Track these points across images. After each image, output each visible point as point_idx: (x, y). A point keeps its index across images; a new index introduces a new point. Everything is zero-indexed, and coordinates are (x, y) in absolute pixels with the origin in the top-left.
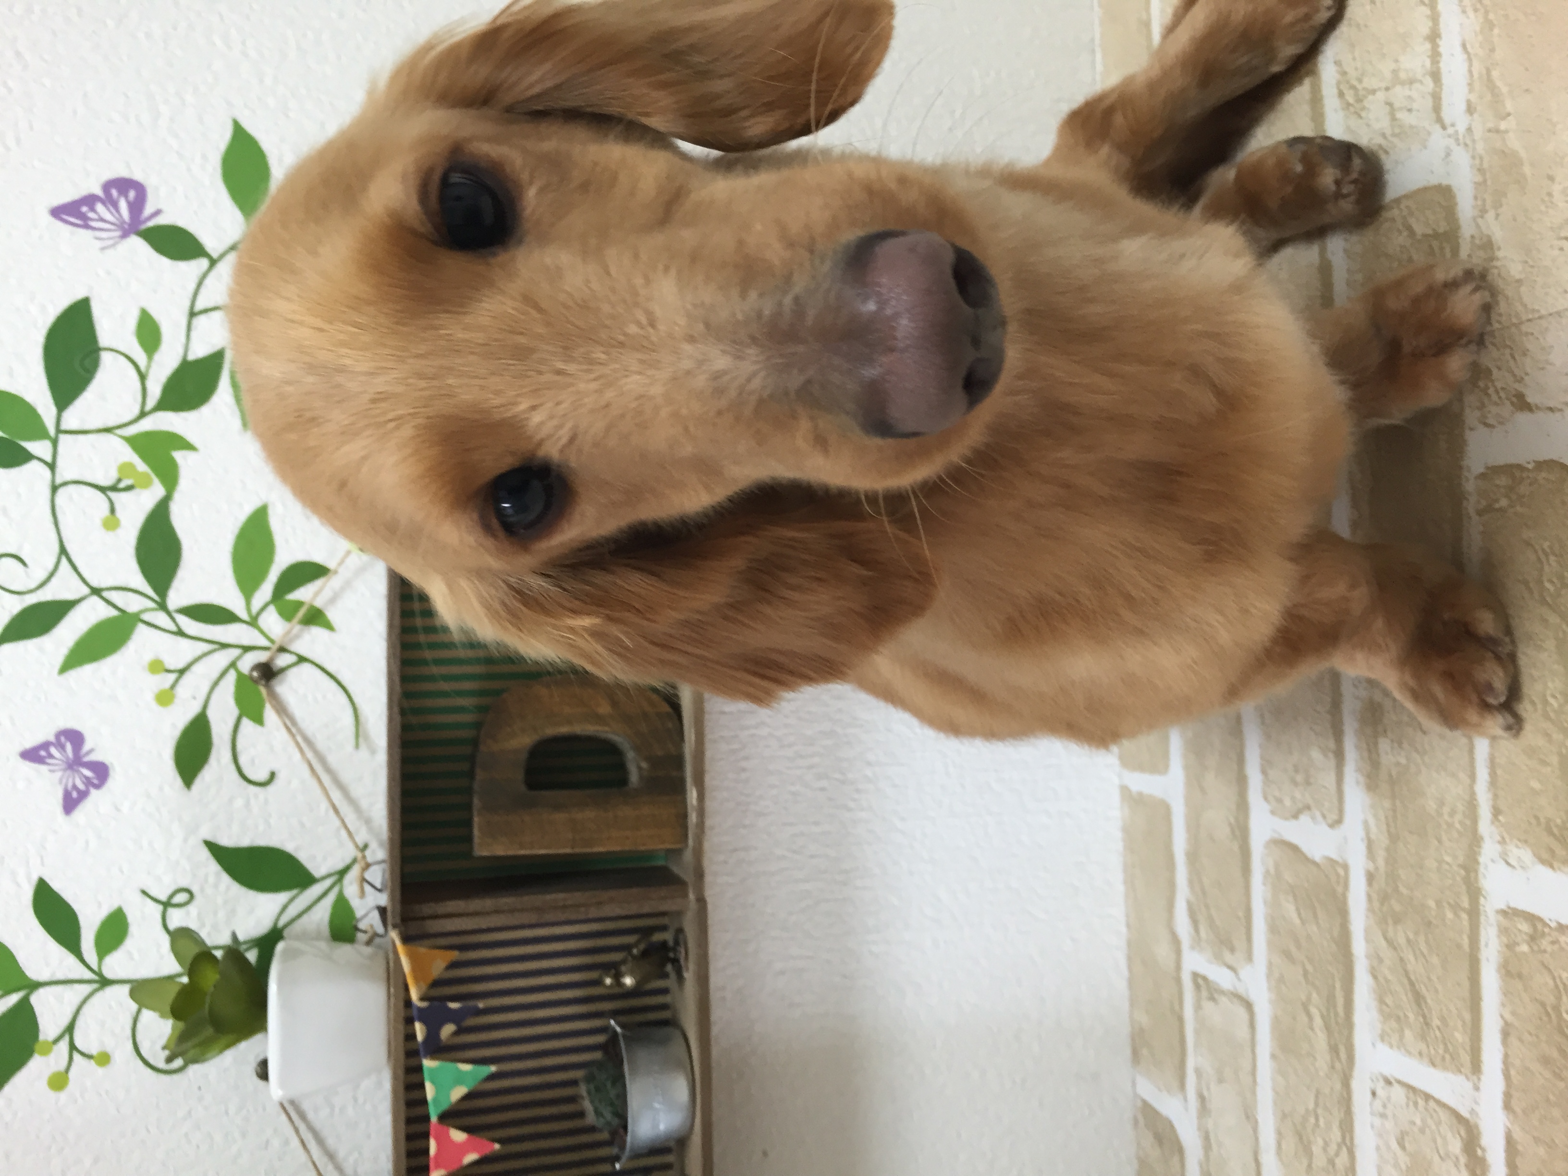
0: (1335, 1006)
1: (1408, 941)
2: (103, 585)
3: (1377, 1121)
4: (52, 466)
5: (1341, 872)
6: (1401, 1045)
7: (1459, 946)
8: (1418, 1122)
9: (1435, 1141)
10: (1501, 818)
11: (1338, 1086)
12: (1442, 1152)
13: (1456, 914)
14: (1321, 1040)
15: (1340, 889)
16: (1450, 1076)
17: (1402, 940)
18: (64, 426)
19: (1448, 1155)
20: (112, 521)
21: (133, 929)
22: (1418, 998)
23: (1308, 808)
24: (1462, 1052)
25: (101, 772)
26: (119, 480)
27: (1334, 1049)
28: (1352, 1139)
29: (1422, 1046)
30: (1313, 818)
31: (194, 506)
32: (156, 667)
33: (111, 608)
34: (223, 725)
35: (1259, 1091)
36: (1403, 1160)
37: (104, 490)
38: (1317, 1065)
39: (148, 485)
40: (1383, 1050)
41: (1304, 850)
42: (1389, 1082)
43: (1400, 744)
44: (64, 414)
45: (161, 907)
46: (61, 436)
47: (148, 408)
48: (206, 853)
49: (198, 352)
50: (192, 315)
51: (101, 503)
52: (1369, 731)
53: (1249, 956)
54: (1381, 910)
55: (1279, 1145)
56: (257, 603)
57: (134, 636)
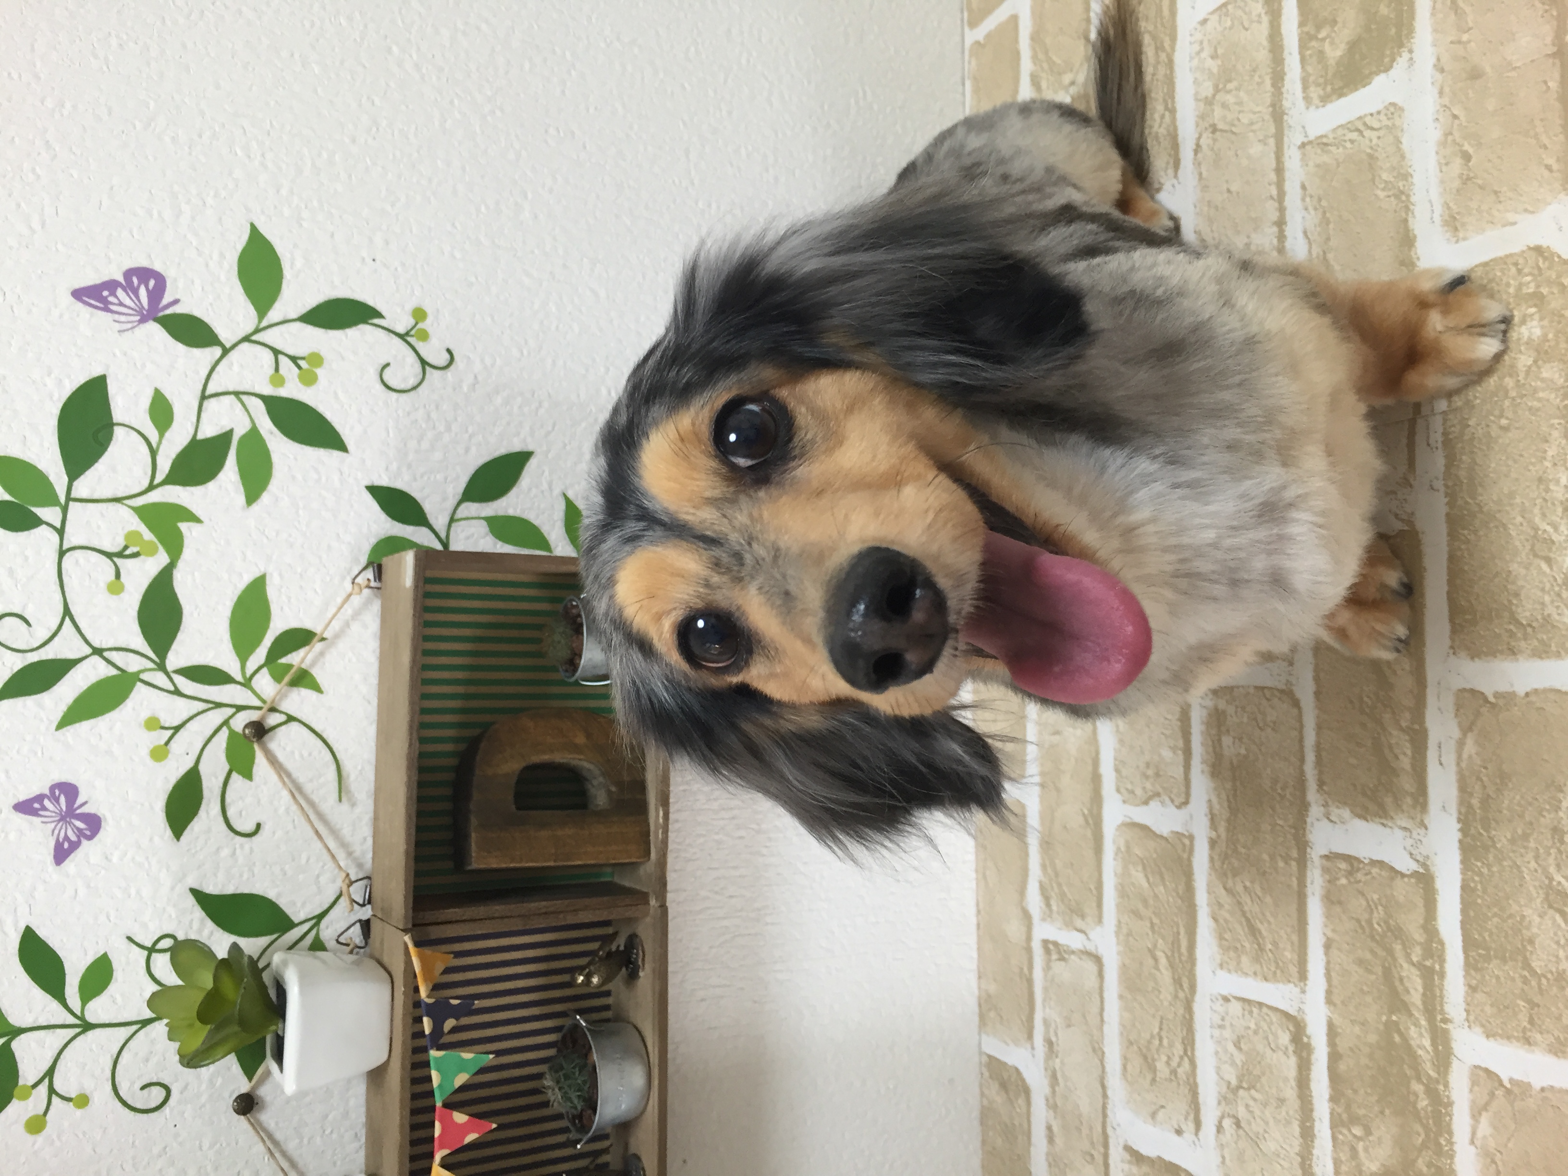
0: (1179, 947)
1: (1245, 887)
2: (104, 646)
3: (1217, 1032)
4: (61, 531)
5: (1187, 842)
6: (1239, 969)
7: (1289, 886)
8: (1253, 1026)
9: (1267, 1038)
10: (1325, 788)
11: (1181, 1011)
12: (1273, 1046)
13: (1286, 863)
14: (1165, 976)
15: (1185, 856)
16: (1281, 986)
17: (1239, 888)
18: (73, 495)
19: (1278, 1047)
20: (116, 585)
21: (118, 974)
22: (1253, 930)
23: (1158, 795)
24: (1291, 967)
25: (94, 824)
26: (126, 547)
27: (1178, 982)
28: (1193, 1050)
29: (1257, 967)
30: (1163, 803)
31: (196, 574)
32: (153, 724)
33: (110, 667)
34: (213, 779)
35: (1106, 1028)
36: (1239, 1058)
37: (109, 555)
38: (1162, 997)
39: (153, 552)
40: (1222, 974)
41: (1154, 829)
42: (1226, 999)
43: (1240, 739)
44: (75, 483)
45: (146, 953)
46: (71, 503)
47: (156, 481)
48: (191, 900)
49: (208, 431)
50: (204, 397)
51: (106, 567)
52: (1214, 732)
53: (1100, 920)
54: (1222, 868)
55: (1125, 1068)
56: (252, 666)
57: (132, 695)
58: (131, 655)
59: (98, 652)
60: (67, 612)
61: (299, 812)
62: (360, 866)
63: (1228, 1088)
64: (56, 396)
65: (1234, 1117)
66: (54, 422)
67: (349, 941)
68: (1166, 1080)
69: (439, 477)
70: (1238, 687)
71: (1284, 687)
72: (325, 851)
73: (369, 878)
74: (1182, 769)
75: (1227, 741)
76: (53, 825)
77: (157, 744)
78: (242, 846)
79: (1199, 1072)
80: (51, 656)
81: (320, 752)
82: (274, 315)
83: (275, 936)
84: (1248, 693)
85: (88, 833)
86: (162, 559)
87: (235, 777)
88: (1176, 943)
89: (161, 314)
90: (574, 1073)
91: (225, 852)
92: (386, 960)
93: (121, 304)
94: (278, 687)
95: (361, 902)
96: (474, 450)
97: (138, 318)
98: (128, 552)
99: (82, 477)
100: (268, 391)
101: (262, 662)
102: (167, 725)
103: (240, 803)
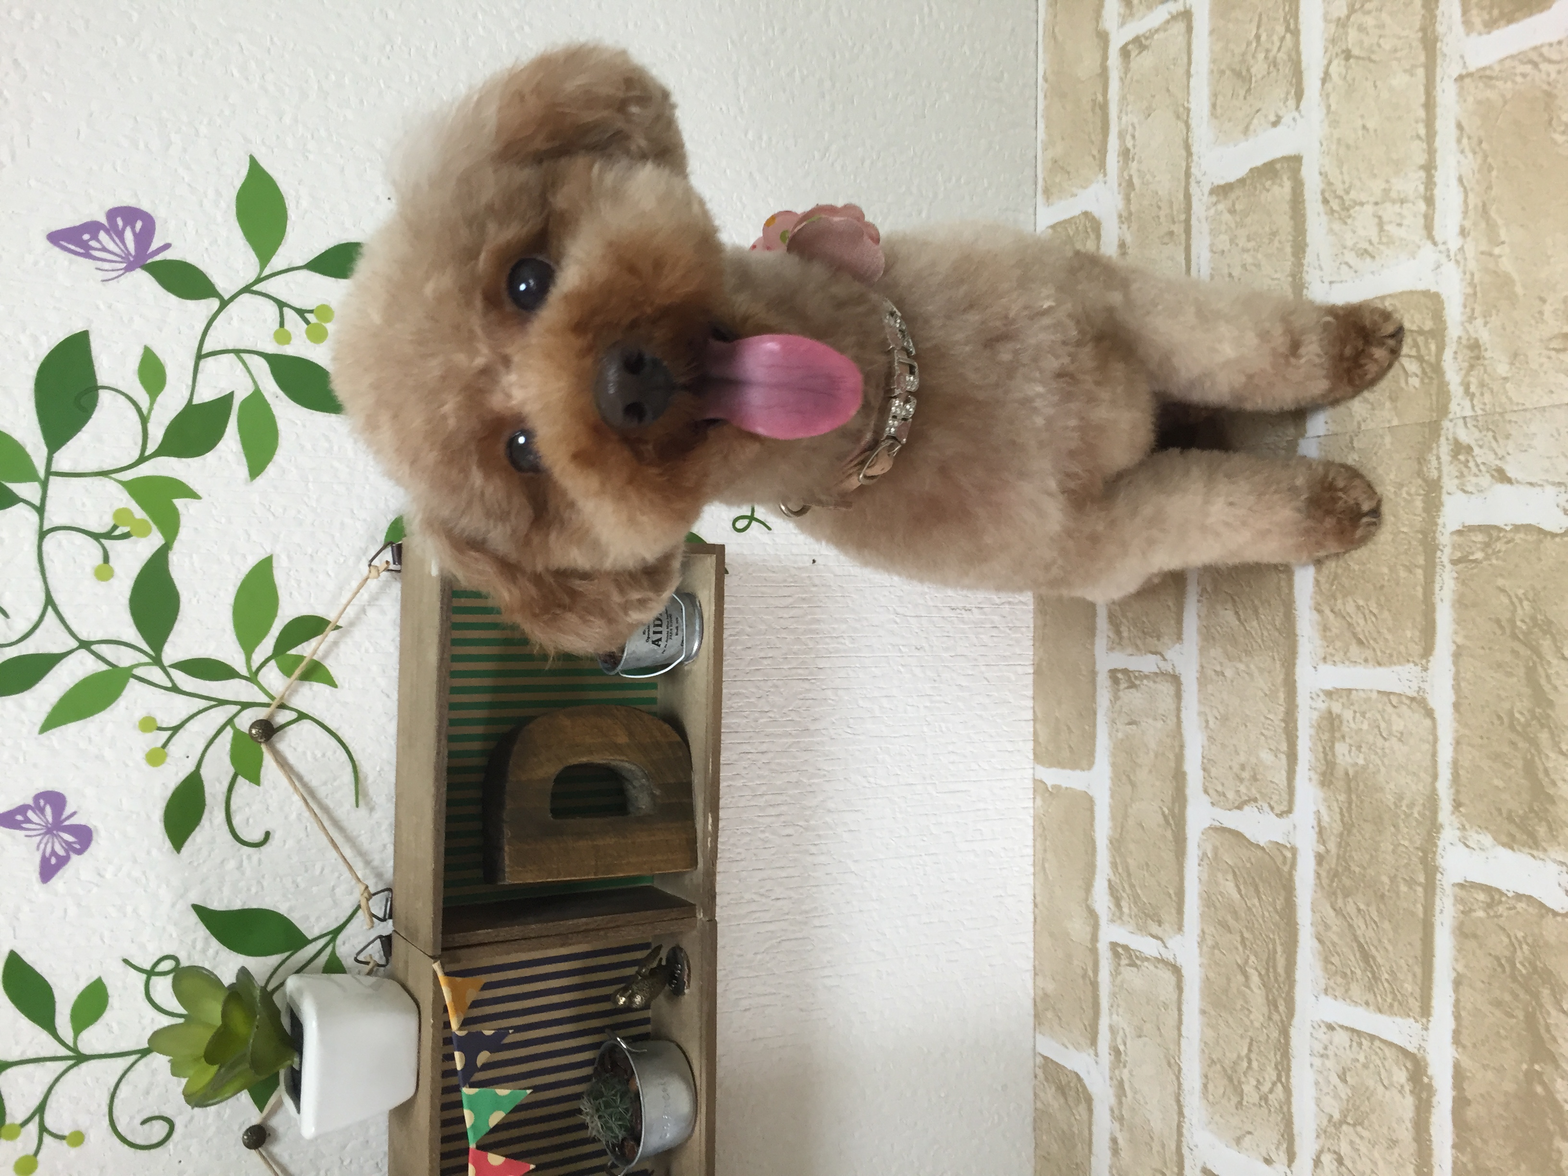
0: (1275, 968)
1: (1359, 910)
2: (93, 638)
3: (1317, 1062)
4: (41, 509)
5: (1289, 855)
6: (1346, 996)
7: (1413, 914)
8: (1362, 1059)
9: (1379, 1074)
10: (1461, 809)
11: (1275, 1034)
12: (1386, 1083)
13: (1410, 888)
14: (1257, 996)
15: (1286, 869)
16: (1398, 1020)
18: (54, 469)
19: (1392, 1085)
20: (105, 570)
21: (114, 1000)
22: (1366, 957)
23: (1255, 800)
24: (1411, 1000)
26: (115, 527)
27: (1272, 1004)
28: (1288, 1077)
29: (1370, 997)
30: (1259, 809)
31: (194, 556)
32: (148, 724)
33: (100, 662)
34: (217, 785)
35: (1183, 1042)
36: (1344, 1092)
37: (96, 536)
38: (1252, 1017)
39: (145, 532)
40: (1327, 1001)
41: (1248, 836)
42: (1331, 1027)
43: (1359, 748)
44: (56, 455)
45: (145, 976)
46: (52, 478)
47: (147, 453)
48: (194, 917)
49: (205, 394)
50: (200, 356)
51: (92, 551)
52: (1326, 736)
53: (1180, 928)
54: (1330, 886)
55: (1205, 1086)
56: (258, 658)
57: (125, 693)
58: (123, 648)
59: (85, 645)
60: (49, 601)
61: (312, 819)
62: (379, 875)
63: (1330, 1121)
64: (32, 357)
65: (1335, 1152)
66: (30, 385)
67: (368, 960)
68: (1254, 1105)
70: (1357, 690)
71: (1415, 695)
72: (340, 860)
73: (389, 890)
74: (1284, 774)
75: (1341, 748)
76: (39, 838)
77: (153, 747)
78: (249, 857)
79: (1294, 1100)
80: (31, 651)
81: (335, 752)
82: (278, 262)
83: (287, 954)
84: (1370, 699)
85: (78, 846)
86: (156, 540)
87: (240, 780)
88: (1271, 961)
89: (150, 261)
90: (615, 1101)
91: (231, 865)
92: (411, 984)
93: (104, 249)
94: (288, 681)
95: (381, 915)
97: (124, 265)
98: (117, 532)
99: (64, 448)
100: (272, 348)
101: (270, 653)
102: (164, 726)
103: (247, 809)
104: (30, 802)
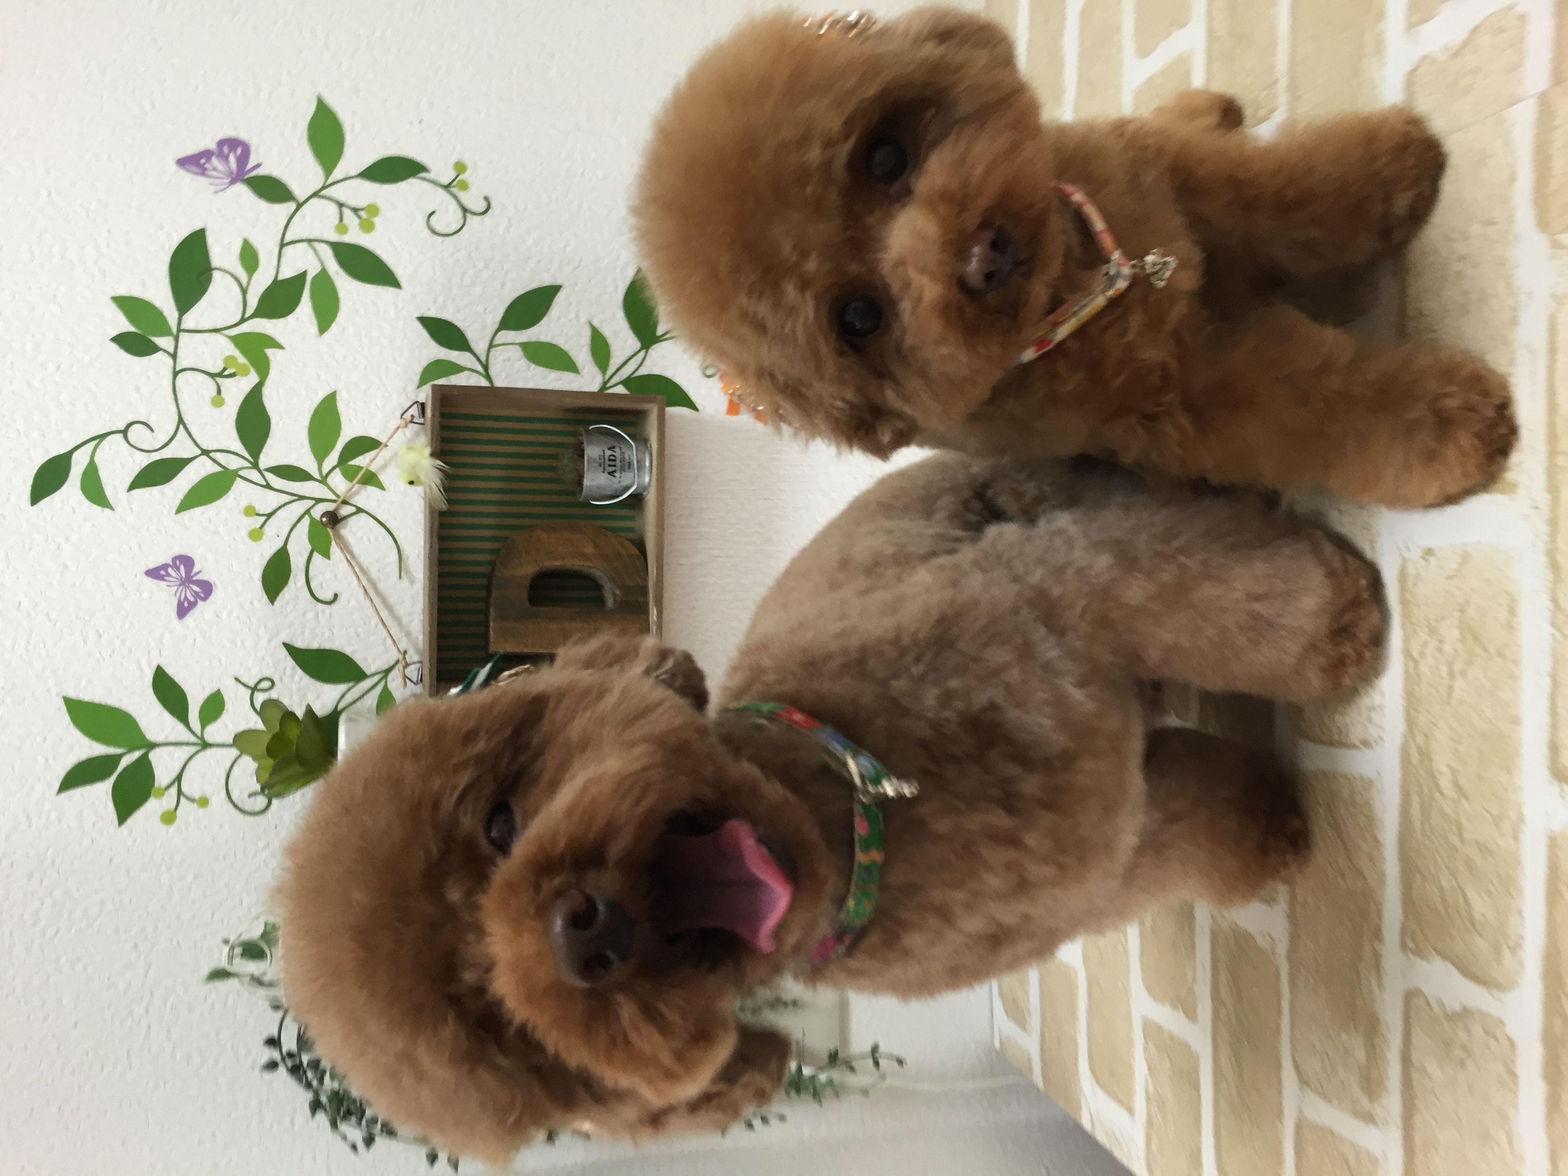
2: (210, 449)
4: (174, 356)
18: (183, 327)
20: (218, 399)
21: (228, 706)
25: (207, 589)
26: (225, 369)
31: (280, 391)
32: (250, 511)
33: (216, 465)
34: (299, 558)
37: (212, 375)
39: (246, 373)
44: (184, 317)
45: (250, 691)
46: (181, 333)
47: (247, 315)
48: (284, 652)
49: (286, 273)
50: (283, 245)
51: (209, 386)
56: (327, 467)
57: (233, 488)
58: (231, 455)
59: (206, 453)
60: (181, 421)
64: (167, 246)
66: (166, 267)
69: (480, 309)
77: (254, 527)
78: (323, 611)
80: (169, 456)
81: (385, 540)
82: (338, 174)
83: (352, 684)
86: (253, 378)
87: (316, 555)
89: (246, 177)
91: (310, 615)
94: (349, 484)
96: (509, 285)
97: (228, 180)
98: (226, 373)
99: (189, 312)
100: (334, 237)
101: (335, 463)
102: (261, 513)
103: (321, 577)
104: (170, 562)
